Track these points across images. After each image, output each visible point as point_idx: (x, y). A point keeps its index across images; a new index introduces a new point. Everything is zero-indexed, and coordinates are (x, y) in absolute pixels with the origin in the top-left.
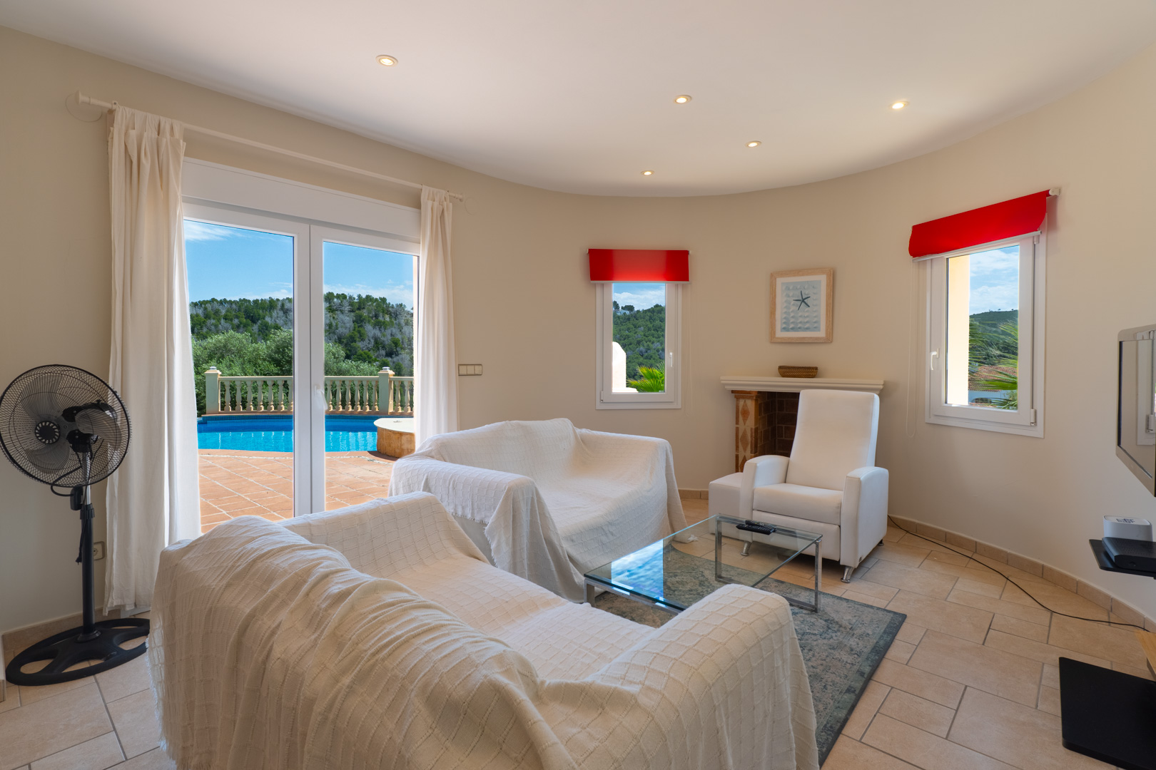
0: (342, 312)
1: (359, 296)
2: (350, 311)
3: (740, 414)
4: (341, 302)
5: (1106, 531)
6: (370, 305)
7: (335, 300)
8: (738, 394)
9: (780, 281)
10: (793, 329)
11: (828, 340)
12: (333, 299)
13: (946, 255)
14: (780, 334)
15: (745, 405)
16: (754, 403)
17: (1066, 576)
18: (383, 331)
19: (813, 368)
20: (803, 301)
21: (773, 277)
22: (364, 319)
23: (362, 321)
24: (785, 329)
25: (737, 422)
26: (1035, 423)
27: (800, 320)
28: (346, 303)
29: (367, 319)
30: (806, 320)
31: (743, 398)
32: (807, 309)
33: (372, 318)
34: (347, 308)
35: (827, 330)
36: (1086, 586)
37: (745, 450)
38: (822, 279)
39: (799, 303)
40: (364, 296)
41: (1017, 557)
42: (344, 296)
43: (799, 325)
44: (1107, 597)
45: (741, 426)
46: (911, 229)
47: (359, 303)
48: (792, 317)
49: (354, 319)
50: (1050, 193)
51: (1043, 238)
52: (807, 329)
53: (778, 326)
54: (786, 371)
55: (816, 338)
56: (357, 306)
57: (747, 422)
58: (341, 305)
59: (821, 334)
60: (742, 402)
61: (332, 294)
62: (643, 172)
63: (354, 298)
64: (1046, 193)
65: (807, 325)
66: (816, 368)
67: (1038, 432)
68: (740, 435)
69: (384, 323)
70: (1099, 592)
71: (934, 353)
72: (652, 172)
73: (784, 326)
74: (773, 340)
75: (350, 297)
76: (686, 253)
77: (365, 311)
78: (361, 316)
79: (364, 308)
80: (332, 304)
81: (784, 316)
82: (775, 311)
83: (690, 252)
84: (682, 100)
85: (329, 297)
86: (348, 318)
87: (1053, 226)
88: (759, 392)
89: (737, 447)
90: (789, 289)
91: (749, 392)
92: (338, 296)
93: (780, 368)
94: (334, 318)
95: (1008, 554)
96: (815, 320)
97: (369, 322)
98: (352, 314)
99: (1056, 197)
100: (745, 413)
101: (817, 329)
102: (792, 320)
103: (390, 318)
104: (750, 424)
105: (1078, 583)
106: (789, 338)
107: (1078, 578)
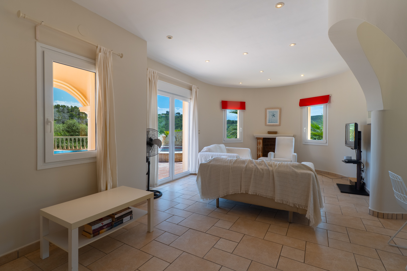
0: (64, 113)
1: (71, 106)
2: (67, 112)
3: (258, 144)
4: (63, 108)
5: (345, 158)
6: (76, 110)
7: (61, 108)
8: (258, 139)
9: (268, 110)
10: (271, 122)
11: (280, 125)
12: (60, 107)
13: (307, 107)
14: (268, 124)
15: (260, 141)
16: (262, 141)
17: (333, 173)
18: (82, 120)
19: (276, 132)
20: (274, 115)
21: (266, 109)
22: (74, 116)
23: (73, 116)
24: (269, 122)
25: (258, 146)
26: (327, 143)
27: (273, 120)
28: (65, 109)
29: (75, 115)
30: (274, 120)
31: (259, 139)
32: (275, 117)
33: (77, 115)
34: (66, 111)
35: (279, 123)
36: (337, 174)
37: (260, 152)
38: (278, 110)
39: (272, 116)
40: (73, 106)
41: (323, 171)
42: (64, 106)
43: (273, 121)
44: (341, 175)
45: (259, 147)
46: (299, 100)
47: (72, 109)
48: (271, 119)
49: (69, 115)
50: (330, 95)
51: (328, 105)
52: (275, 122)
53: (267, 121)
54: (270, 133)
55: (277, 125)
56: (70, 110)
57: (260, 145)
58: (63, 110)
59: (278, 124)
60: (259, 141)
61: (59, 105)
62: (239, 83)
63: (69, 107)
64: (329, 95)
65: (274, 122)
66: (277, 132)
67: (327, 145)
68: (258, 149)
69: (82, 117)
70: (339, 175)
71: (305, 128)
72: (242, 83)
73: (269, 121)
74: (266, 125)
75: (68, 107)
76: (245, 103)
77: (74, 112)
78: (72, 114)
79: (73, 111)
80: (59, 109)
81: (269, 119)
82: (266, 118)
83: (246, 102)
84: (262, 72)
85: (57, 107)
86: (66, 115)
87: (330, 102)
88: (263, 138)
89: (258, 152)
90: (270, 113)
91: (261, 138)
92: (62, 106)
93: (268, 132)
94: (60, 115)
95: (321, 171)
96: (276, 120)
97: (76, 117)
98: (68, 113)
99: (331, 96)
100: (260, 143)
101: (277, 122)
102: (271, 120)
103: (85, 115)
104: (261, 146)
105: (335, 174)
106: (270, 125)
107: (335, 173)
